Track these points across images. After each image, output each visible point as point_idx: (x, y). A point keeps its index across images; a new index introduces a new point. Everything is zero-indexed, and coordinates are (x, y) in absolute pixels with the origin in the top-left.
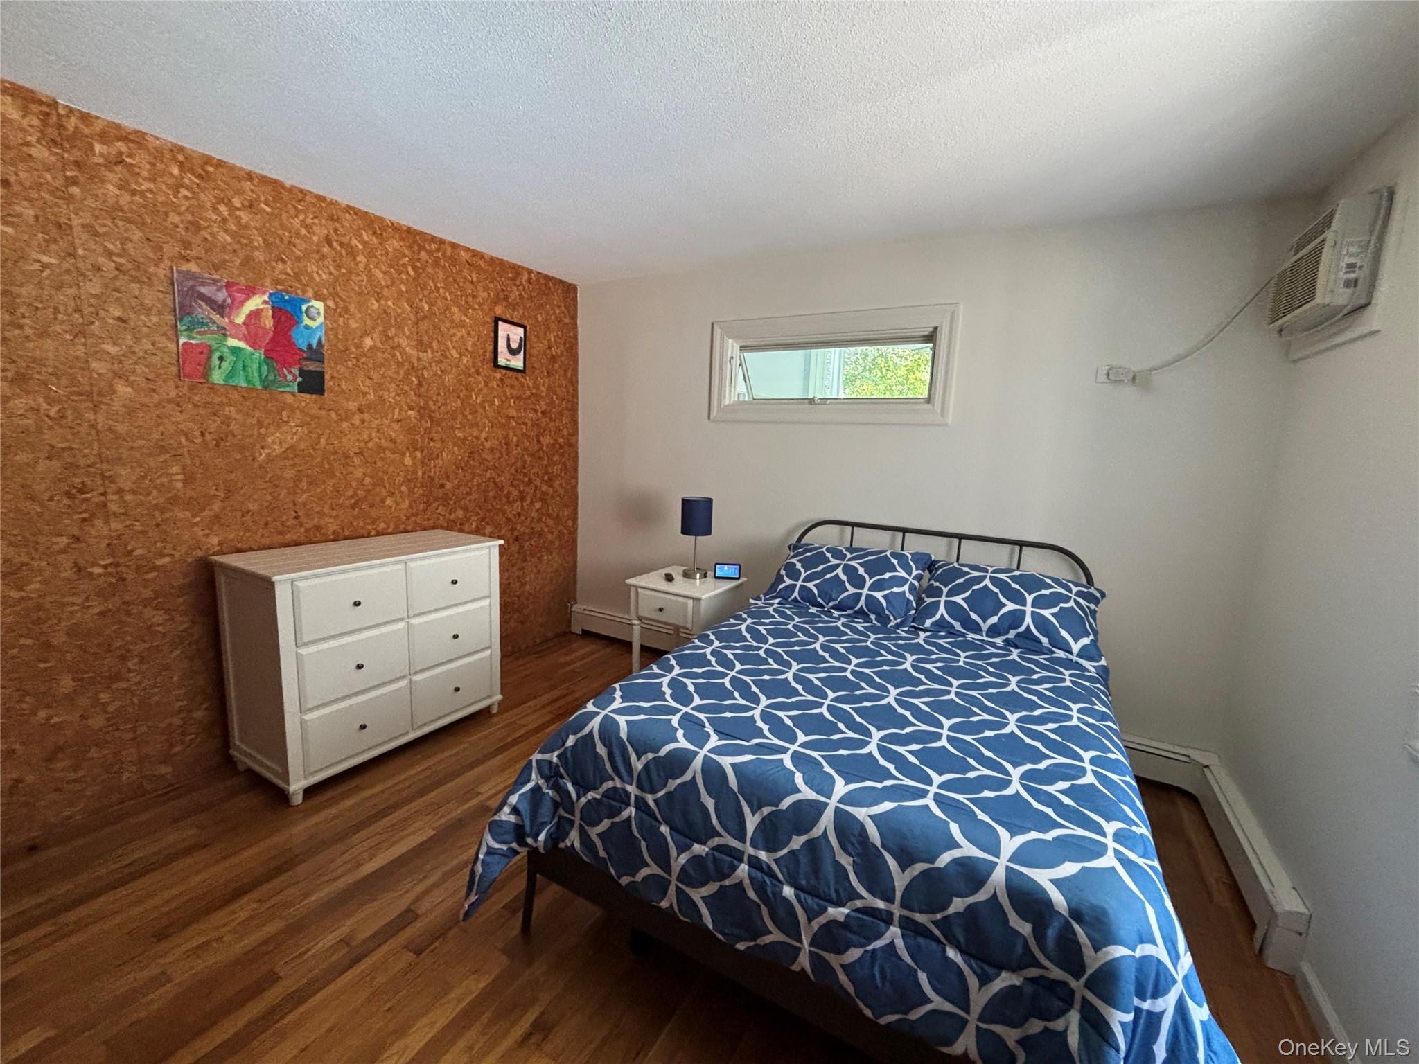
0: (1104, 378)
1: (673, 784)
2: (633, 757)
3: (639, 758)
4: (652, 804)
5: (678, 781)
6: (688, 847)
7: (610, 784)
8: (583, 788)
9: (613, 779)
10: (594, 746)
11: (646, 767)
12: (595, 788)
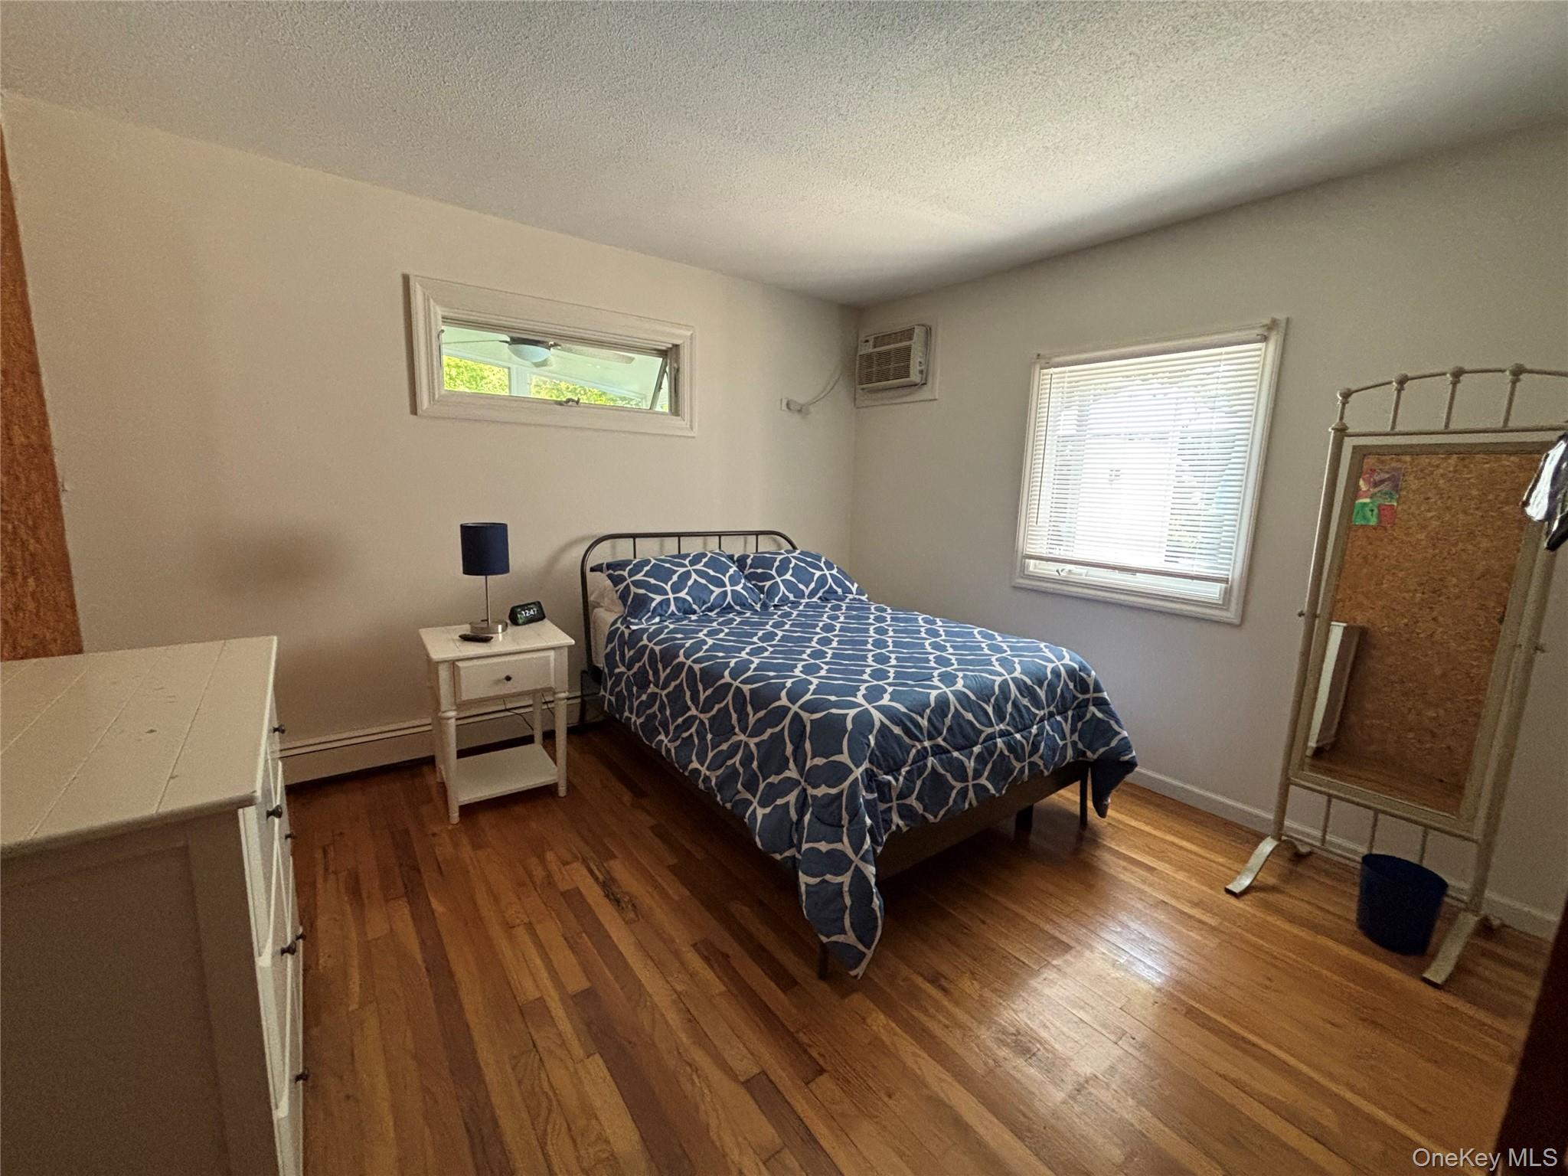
0: (784, 407)
1: (948, 721)
2: (919, 719)
3: (922, 717)
4: (942, 743)
5: (950, 716)
6: (972, 753)
7: (914, 751)
8: (894, 770)
9: (913, 746)
10: (891, 731)
11: (930, 720)
12: (904, 763)
